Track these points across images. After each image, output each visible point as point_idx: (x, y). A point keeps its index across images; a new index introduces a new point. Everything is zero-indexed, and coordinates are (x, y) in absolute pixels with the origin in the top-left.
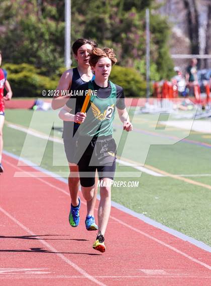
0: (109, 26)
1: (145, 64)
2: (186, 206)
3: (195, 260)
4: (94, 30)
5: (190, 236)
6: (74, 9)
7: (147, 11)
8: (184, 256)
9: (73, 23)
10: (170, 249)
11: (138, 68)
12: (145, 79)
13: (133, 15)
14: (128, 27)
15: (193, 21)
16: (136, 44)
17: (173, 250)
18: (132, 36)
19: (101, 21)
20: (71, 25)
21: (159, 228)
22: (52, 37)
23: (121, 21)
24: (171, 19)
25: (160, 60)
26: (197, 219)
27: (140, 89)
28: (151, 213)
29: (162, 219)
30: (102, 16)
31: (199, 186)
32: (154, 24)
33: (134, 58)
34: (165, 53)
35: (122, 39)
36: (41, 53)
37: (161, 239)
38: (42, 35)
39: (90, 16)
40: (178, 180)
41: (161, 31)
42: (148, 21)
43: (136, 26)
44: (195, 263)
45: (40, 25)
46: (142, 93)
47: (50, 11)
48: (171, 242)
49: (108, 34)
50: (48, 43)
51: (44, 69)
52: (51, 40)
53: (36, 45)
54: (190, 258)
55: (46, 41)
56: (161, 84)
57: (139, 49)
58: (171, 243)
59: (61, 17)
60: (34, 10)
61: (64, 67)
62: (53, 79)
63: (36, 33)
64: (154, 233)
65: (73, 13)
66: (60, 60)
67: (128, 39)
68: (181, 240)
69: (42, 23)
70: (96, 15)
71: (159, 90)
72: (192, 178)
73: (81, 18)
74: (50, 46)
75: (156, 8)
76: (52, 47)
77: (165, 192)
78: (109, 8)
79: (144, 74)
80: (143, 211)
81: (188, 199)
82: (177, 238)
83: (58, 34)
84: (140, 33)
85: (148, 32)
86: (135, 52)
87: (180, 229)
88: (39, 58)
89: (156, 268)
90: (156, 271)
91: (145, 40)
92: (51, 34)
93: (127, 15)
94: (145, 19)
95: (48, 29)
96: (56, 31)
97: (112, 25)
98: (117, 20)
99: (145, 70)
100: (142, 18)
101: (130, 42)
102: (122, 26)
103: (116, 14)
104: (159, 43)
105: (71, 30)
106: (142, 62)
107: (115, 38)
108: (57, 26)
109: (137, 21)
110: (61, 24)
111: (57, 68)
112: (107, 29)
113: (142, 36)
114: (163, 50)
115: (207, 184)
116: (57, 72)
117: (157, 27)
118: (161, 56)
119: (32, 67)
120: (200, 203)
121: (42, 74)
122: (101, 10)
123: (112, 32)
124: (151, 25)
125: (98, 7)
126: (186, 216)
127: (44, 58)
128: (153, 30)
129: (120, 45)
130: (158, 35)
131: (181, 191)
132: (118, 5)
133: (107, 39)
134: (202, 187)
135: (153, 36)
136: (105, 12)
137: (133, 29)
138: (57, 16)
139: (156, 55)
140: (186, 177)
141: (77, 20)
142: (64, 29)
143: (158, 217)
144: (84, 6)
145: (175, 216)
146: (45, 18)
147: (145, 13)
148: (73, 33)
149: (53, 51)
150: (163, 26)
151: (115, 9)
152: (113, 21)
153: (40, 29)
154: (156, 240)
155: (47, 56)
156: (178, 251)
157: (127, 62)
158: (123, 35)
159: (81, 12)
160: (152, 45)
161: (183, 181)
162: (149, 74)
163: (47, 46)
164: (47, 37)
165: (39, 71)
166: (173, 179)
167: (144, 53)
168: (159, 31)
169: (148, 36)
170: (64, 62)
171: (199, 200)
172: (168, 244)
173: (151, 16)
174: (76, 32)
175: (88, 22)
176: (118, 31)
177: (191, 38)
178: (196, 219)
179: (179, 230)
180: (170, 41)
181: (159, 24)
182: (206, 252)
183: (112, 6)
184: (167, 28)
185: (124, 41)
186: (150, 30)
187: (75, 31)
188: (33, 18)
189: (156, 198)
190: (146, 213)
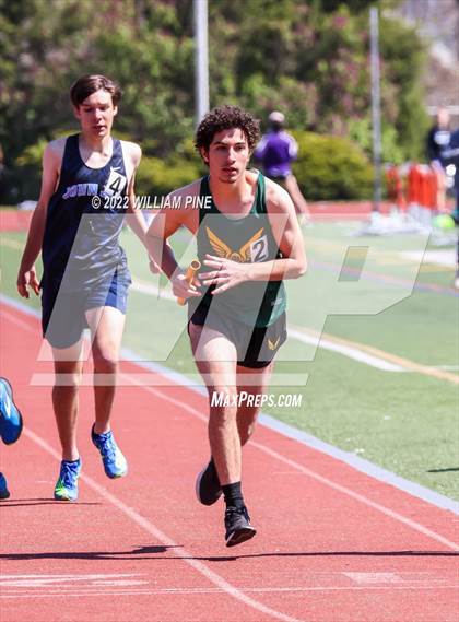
0: (290, 47)
1: (371, 128)
2: (450, 434)
4: (259, 55)
6: (215, 11)
7: (373, 13)
9: (212, 41)
10: (411, 529)
11: (356, 137)
12: (371, 160)
13: (341, 20)
14: (333, 47)
16: (351, 86)
17: (416, 531)
18: (340, 67)
19: (273, 35)
20: (210, 46)
21: (390, 483)
22: (168, 73)
23: (318, 36)
24: (426, 32)
25: (404, 121)
27: (361, 184)
28: (372, 451)
29: (395, 462)
30: (273, 24)
32: (390, 40)
33: (345, 116)
34: (415, 104)
35: (319, 74)
36: (144, 108)
37: (392, 507)
38: (146, 68)
39: (248, 25)
40: (436, 378)
41: (405, 55)
42: (374, 32)
43: (349, 46)
45: (141, 47)
46: (365, 191)
47: (163, 16)
48: (414, 512)
49: (291, 65)
50: (160, 84)
51: (151, 143)
52: (165, 79)
53: (131, 90)
55: (154, 80)
56: (404, 170)
57: (356, 96)
58: (413, 515)
59: (185, 28)
60: (125, 14)
62: (171, 165)
63: (133, 63)
64: (378, 493)
65: (211, 20)
66: (186, 122)
67: (332, 73)
68: (437, 508)
69: (145, 41)
70: (263, 21)
71: (402, 184)
73: (229, 30)
74: (163, 90)
75: (393, 6)
76: (167, 94)
77: (405, 404)
78: (290, 7)
79: (368, 151)
80: (355, 447)
82: (426, 503)
83: (182, 66)
84: (358, 59)
85: (375, 58)
86: (347, 101)
88: (139, 117)
89: (378, 570)
90: (378, 574)
91: (368, 76)
92: (165, 65)
93: (328, 22)
94: (369, 29)
95: (159, 52)
96: (177, 56)
97: (297, 43)
98: (308, 33)
99: (371, 140)
100: (363, 27)
101: (337, 80)
102: (323, 45)
103: (306, 19)
104: (400, 80)
105: (210, 56)
106: (364, 123)
107: (304, 73)
108: (178, 47)
109: (352, 37)
110: (187, 44)
111: (178, 139)
112: (287, 53)
113: (364, 67)
114: (409, 98)
116: (180, 148)
117: (396, 47)
118: (405, 111)
122: (273, 11)
123: (299, 58)
124: (381, 42)
125: (266, 5)
127: (151, 118)
128: (388, 55)
129: (314, 88)
130: (398, 65)
131: (441, 403)
133: (289, 74)
135: (387, 66)
136: (281, 16)
137: (342, 52)
138: (178, 25)
139: (395, 110)
140: (452, 372)
141: (221, 35)
143: (388, 459)
144: (236, 5)
145: (426, 456)
146: (151, 28)
147: (368, 17)
148: (214, 62)
149: (170, 102)
150: (408, 44)
151: (303, 9)
153: (140, 54)
154: (382, 509)
155: (157, 112)
156: (427, 532)
157: (330, 125)
158: (322, 66)
159: (231, 16)
160: (385, 85)
161: (446, 381)
162: (378, 149)
163: (155, 93)
164: (156, 71)
166: (423, 375)
167: (368, 104)
168: (402, 55)
169: (375, 67)
170: (194, 126)
172: (407, 517)
173: (383, 23)
174: (220, 60)
175: (246, 38)
176: (310, 57)
179: (433, 486)
180: (425, 77)
181: (401, 39)
184: (418, 48)
185: (325, 79)
186: (380, 54)
187: (217, 59)
188: (125, 32)
189: (386, 418)
190: (362, 450)
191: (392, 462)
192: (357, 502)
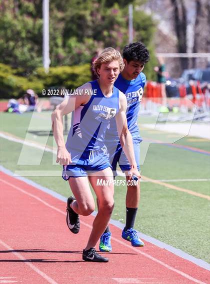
0: (90, 24)
2: (165, 212)
3: (171, 268)
4: (74, 27)
5: (168, 244)
6: (53, 6)
7: (130, 7)
8: (160, 264)
9: (51, 20)
10: (146, 257)
13: (115, 11)
14: (111, 24)
15: (181, 17)
16: (119, 42)
17: (148, 258)
18: (114, 34)
19: (81, 18)
20: (50, 22)
22: (29, 35)
23: (103, 18)
24: (156, 17)
26: (177, 226)
29: (139, 226)
30: (82, 12)
31: (180, 192)
32: (139, 21)
35: (104, 37)
36: (18, 52)
38: (19, 33)
39: (70, 12)
40: (159, 185)
41: (145, 29)
42: (131, 17)
43: (119, 24)
44: (172, 271)
45: (15, 22)
47: (27, 8)
49: (90, 32)
50: (25, 41)
51: (20, 69)
52: (28, 38)
53: (12, 44)
54: (166, 266)
55: (22, 39)
57: (122, 48)
58: (147, 251)
59: (39, 14)
60: (9, 7)
61: (42, 67)
62: (30, 80)
63: (12, 31)
65: (51, 10)
66: (37, 60)
67: (110, 36)
68: (159, 248)
69: (18, 20)
70: (75, 12)
72: (173, 184)
73: (60, 15)
74: (27, 44)
75: (140, 4)
76: (29, 46)
77: (144, 197)
78: (90, 4)
80: (119, 218)
81: (168, 206)
82: (153, 245)
83: (36, 32)
84: (123, 30)
85: (131, 29)
87: (158, 236)
88: (16, 57)
89: (130, 277)
90: (129, 279)
91: (128, 38)
92: (28, 32)
93: (109, 12)
94: (128, 15)
95: (25, 25)
96: (34, 28)
97: (93, 22)
98: (99, 17)
100: (126, 15)
101: (112, 40)
102: (106, 23)
103: (98, 10)
104: (143, 40)
105: (50, 28)
107: (97, 36)
108: (34, 23)
109: (120, 18)
110: (39, 22)
111: (33, 68)
112: (88, 27)
113: (126, 34)
115: (189, 189)
116: (35, 73)
117: (142, 25)
119: (8, 67)
120: (181, 210)
121: (19, 74)
122: (82, 6)
123: (94, 29)
124: (134, 22)
125: (78, 3)
126: (165, 223)
127: (21, 58)
128: (137, 28)
130: (143, 33)
131: (162, 197)
132: (99, 1)
133: (89, 37)
134: (184, 192)
135: (137, 33)
136: (86, 9)
137: (116, 27)
138: (34, 13)
140: (167, 182)
141: (56, 17)
142: (41, 28)
144: (63, 3)
145: (153, 223)
146: (22, 14)
147: (128, 9)
149: (31, 50)
150: (147, 23)
151: (96, 5)
152: (94, 18)
153: (15, 26)
155: (23, 53)
156: (153, 259)
158: (105, 33)
159: (60, 8)
161: (164, 186)
163: (23, 46)
164: (24, 35)
165: (15, 71)
166: (153, 184)
169: (131, 34)
170: (42, 62)
171: (181, 206)
172: (144, 252)
173: (135, 13)
174: (55, 29)
175: (68, 19)
176: (99, 29)
177: (178, 36)
178: (175, 225)
179: (157, 238)
180: (155, 39)
181: (144, 21)
182: (184, 260)
183: (94, 2)
184: (153, 25)
185: (107, 40)
186: (134, 28)
187: (53, 29)
188: (9, 16)
190: (122, 220)
191: (137, 225)
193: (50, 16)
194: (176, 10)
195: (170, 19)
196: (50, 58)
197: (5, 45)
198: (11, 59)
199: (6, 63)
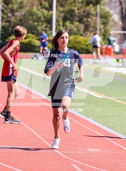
0: (77, 14)
2: (114, 114)
3: (117, 144)
4: (69, 16)
5: (115, 131)
6: (58, 4)
7: (98, 6)
8: (111, 142)
13: (91, 8)
14: (88, 15)
15: (124, 12)
16: (92, 25)
18: (89, 20)
19: (73, 11)
20: (56, 13)
21: (99, 126)
22: (45, 19)
23: (84, 12)
24: (112, 12)
25: (105, 34)
26: (120, 122)
28: (94, 118)
30: (73, 8)
32: (102, 13)
33: (90, 32)
34: (108, 30)
35: (84, 21)
36: (39, 28)
38: (40, 18)
39: (67, 8)
40: (111, 100)
41: (106, 17)
42: (99, 11)
43: (92, 14)
44: (117, 146)
45: (38, 12)
47: (45, 5)
49: (77, 19)
50: (43, 22)
52: (45, 21)
53: (36, 23)
54: (114, 143)
55: (42, 21)
56: (104, 47)
57: (93, 27)
59: (50, 8)
60: (35, 4)
63: (37, 17)
64: (96, 129)
65: (57, 6)
67: (87, 21)
68: (110, 133)
69: (40, 11)
70: (70, 8)
71: (104, 50)
72: (119, 99)
73: (62, 9)
75: (103, 5)
76: (45, 25)
77: (103, 106)
78: (77, 4)
80: (90, 117)
81: (116, 111)
82: (108, 132)
83: (49, 18)
84: (94, 18)
85: (98, 18)
86: (91, 29)
87: (110, 127)
88: (38, 30)
89: (95, 148)
90: (95, 149)
91: (97, 22)
92: (45, 17)
93: (87, 8)
95: (43, 14)
96: (48, 16)
97: (79, 13)
98: (82, 11)
100: (96, 10)
101: (88, 23)
102: (85, 14)
103: (81, 7)
104: (105, 24)
105: (56, 15)
107: (80, 21)
108: (48, 13)
109: (93, 11)
110: (50, 12)
112: (76, 16)
113: (96, 20)
114: (107, 28)
117: (104, 15)
118: (106, 31)
119: (34, 36)
120: (123, 113)
122: (73, 5)
123: (79, 17)
124: (100, 14)
125: (71, 3)
126: (114, 120)
128: (102, 17)
129: (83, 25)
130: (104, 20)
131: (112, 106)
132: (82, 2)
133: (76, 21)
135: (101, 20)
136: (75, 6)
137: (91, 16)
138: (48, 7)
139: (103, 31)
140: (115, 99)
141: (59, 10)
142: (52, 15)
144: (64, 2)
145: (108, 120)
146: (41, 8)
147: (97, 7)
148: (57, 17)
149: (46, 27)
150: (107, 15)
151: (81, 5)
153: (38, 14)
157: (87, 34)
158: (85, 19)
159: (62, 6)
160: (101, 25)
161: (114, 101)
163: (42, 25)
164: (42, 19)
165: (37, 38)
166: (108, 99)
167: (96, 30)
168: (105, 17)
169: (99, 20)
170: (51, 33)
171: (122, 111)
173: (101, 9)
174: (59, 17)
175: (66, 11)
176: (82, 17)
177: (123, 22)
179: (110, 128)
180: (111, 23)
181: (105, 13)
183: (79, 3)
184: (110, 16)
185: (86, 23)
186: (100, 17)
188: (35, 9)
189: (98, 110)
190: (92, 118)
191: (99, 121)
192: (90, 131)
193: (57, 10)
194: (122, 8)
195: (119, 13)
196: (56, 31)
197: (33, 24)
198: (36, 32)
199: (33, 33)
